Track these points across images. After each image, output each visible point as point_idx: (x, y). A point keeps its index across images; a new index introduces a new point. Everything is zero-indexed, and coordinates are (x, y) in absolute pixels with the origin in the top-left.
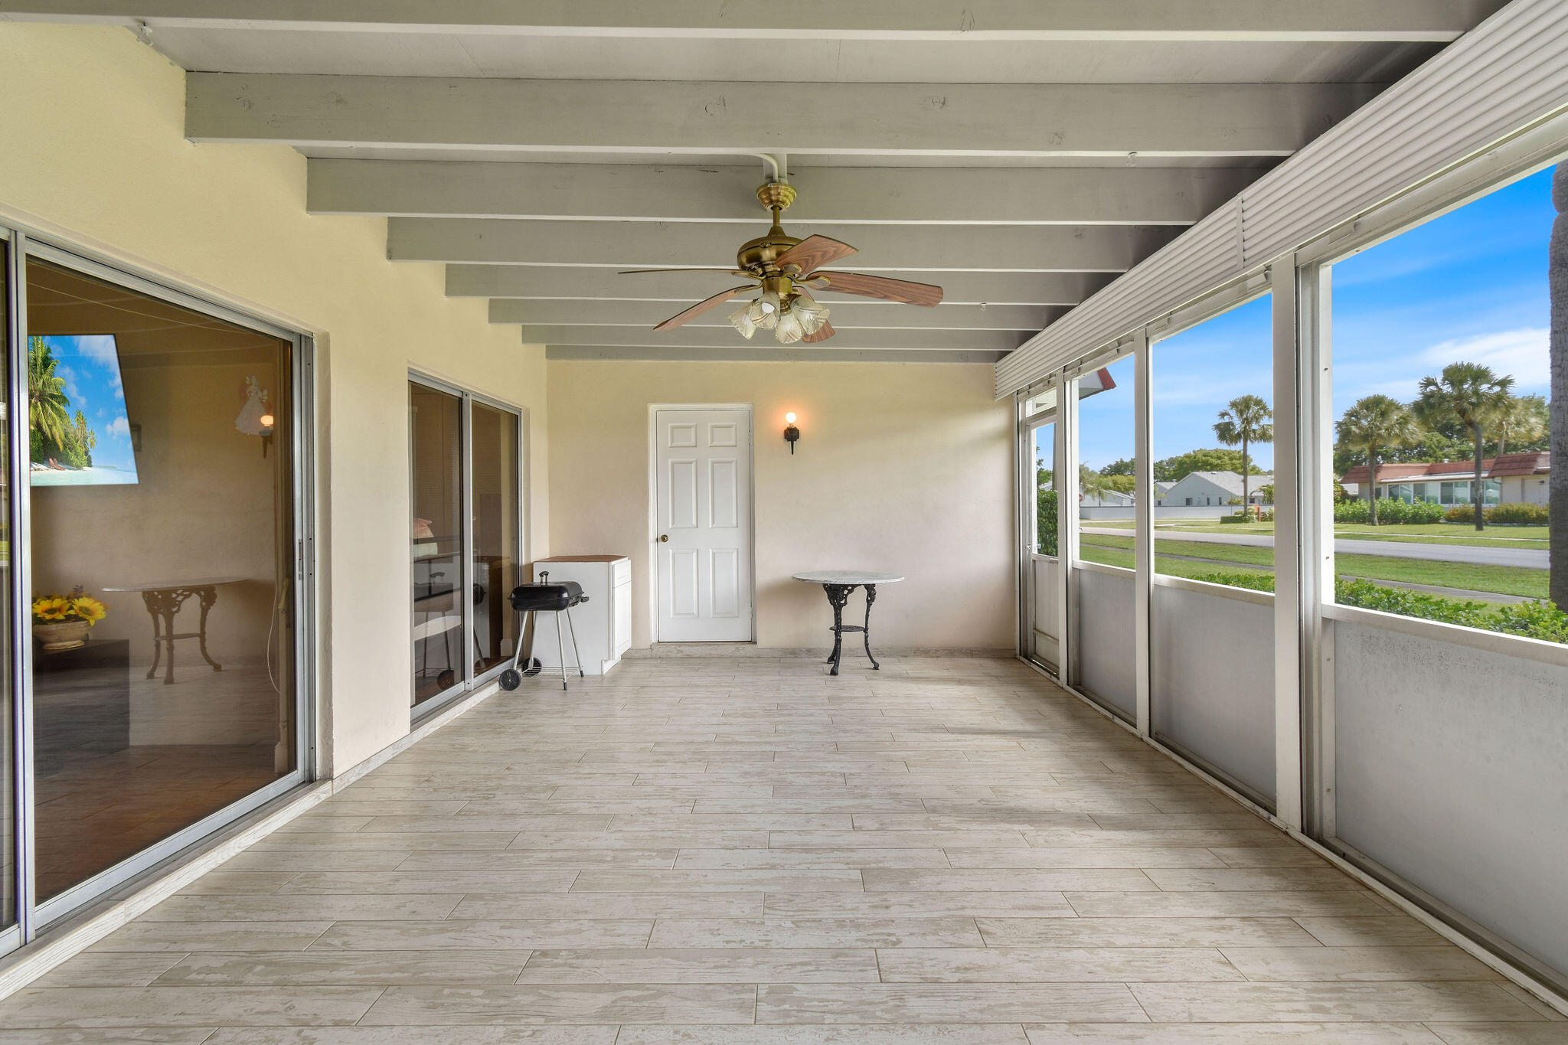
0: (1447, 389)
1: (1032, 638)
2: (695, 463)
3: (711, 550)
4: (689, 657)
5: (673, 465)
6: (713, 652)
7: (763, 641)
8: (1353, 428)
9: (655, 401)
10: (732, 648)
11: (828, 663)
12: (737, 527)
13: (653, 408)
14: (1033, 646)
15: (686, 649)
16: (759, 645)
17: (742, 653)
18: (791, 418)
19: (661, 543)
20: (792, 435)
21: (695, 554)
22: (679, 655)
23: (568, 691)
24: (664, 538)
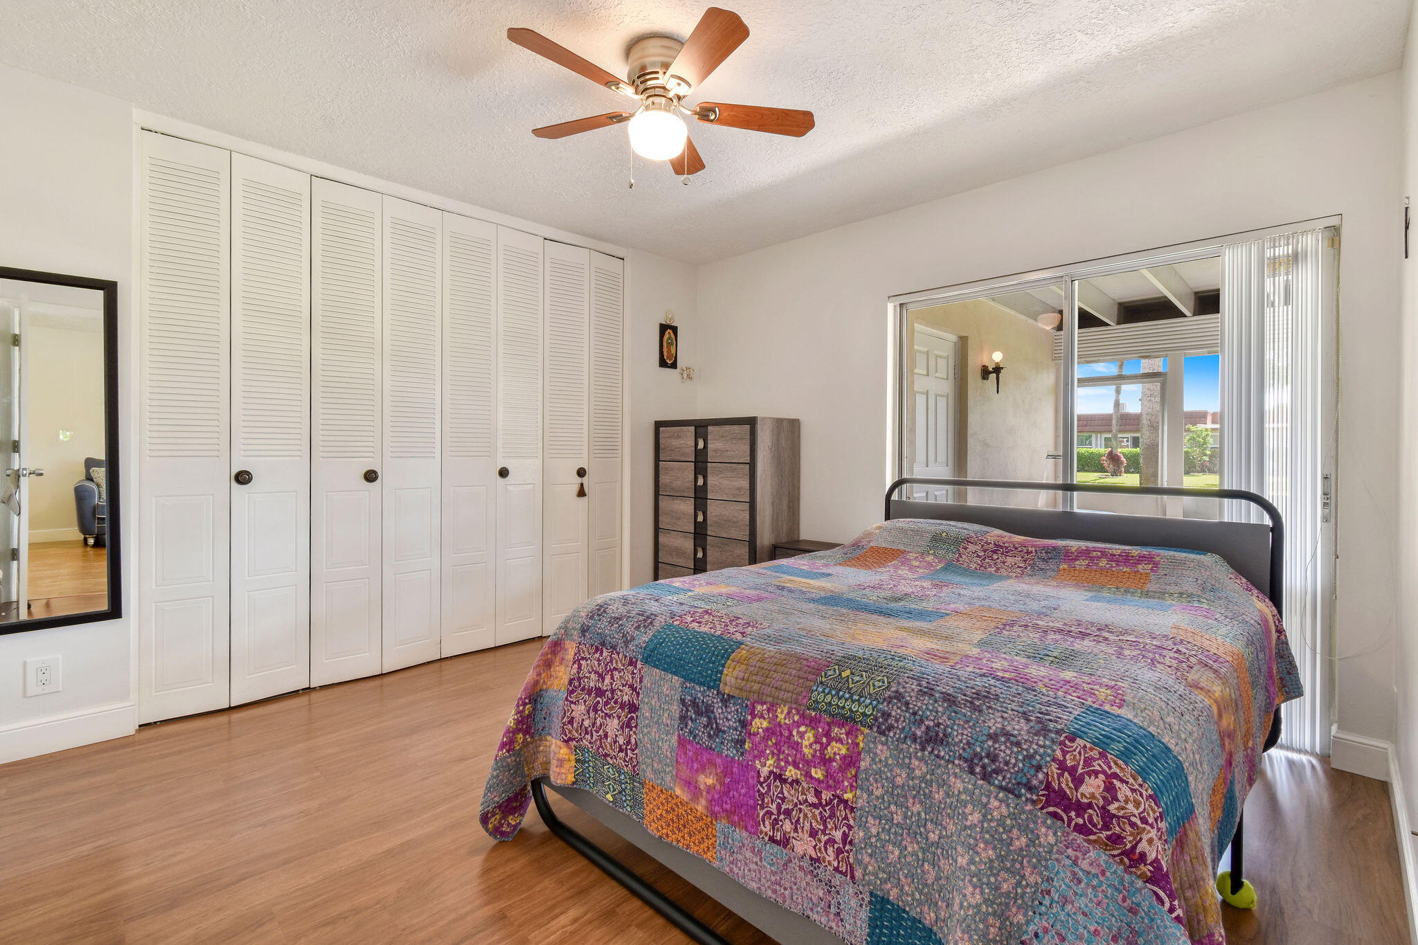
12: (948, 465)
18: (997, 357)
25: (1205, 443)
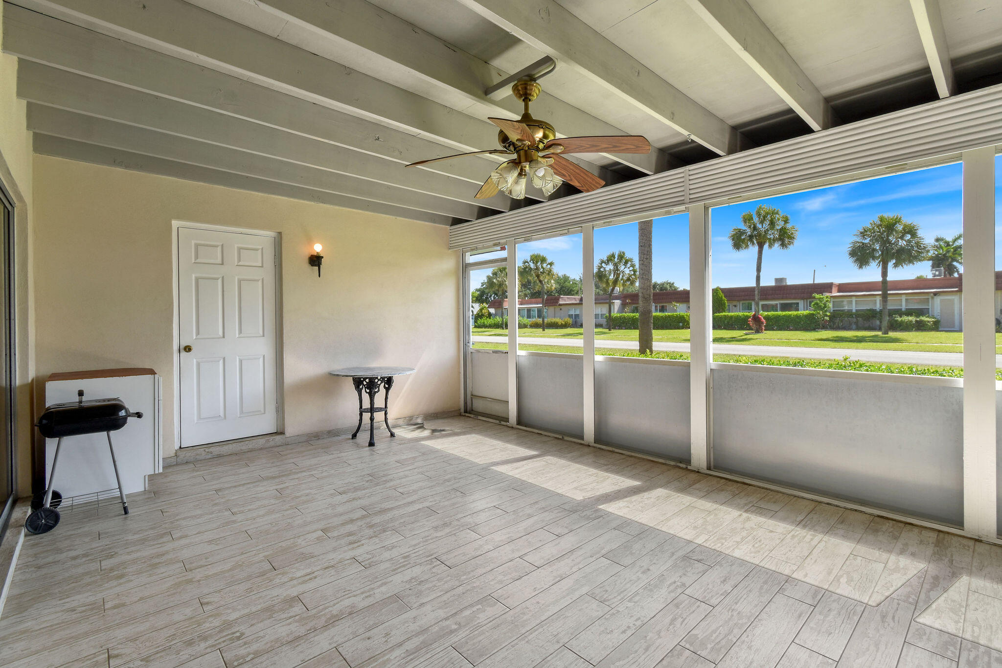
0: (532, 266)
1: (470, 401)
2: (221, 278)
3: (238, 357)
4: (220, 456)
5: (197, 280)
6: (244, 448)
7: (292, 429)
8: (495, 280)
9: (178, 218)
10: (262, 441)
11: (352, 439)
12: (264, 336)
13: (175, 223)
14: (470, 406)
15: (216, 450)
16: (288, 434)
17: (272, 443)
18: (318, 248)
19: (183, 354)
20: (315, 261)
21: (221, 362)
22: (210, 456)
23: (129, 515)
24: (188, 349)
25: (826, 307)
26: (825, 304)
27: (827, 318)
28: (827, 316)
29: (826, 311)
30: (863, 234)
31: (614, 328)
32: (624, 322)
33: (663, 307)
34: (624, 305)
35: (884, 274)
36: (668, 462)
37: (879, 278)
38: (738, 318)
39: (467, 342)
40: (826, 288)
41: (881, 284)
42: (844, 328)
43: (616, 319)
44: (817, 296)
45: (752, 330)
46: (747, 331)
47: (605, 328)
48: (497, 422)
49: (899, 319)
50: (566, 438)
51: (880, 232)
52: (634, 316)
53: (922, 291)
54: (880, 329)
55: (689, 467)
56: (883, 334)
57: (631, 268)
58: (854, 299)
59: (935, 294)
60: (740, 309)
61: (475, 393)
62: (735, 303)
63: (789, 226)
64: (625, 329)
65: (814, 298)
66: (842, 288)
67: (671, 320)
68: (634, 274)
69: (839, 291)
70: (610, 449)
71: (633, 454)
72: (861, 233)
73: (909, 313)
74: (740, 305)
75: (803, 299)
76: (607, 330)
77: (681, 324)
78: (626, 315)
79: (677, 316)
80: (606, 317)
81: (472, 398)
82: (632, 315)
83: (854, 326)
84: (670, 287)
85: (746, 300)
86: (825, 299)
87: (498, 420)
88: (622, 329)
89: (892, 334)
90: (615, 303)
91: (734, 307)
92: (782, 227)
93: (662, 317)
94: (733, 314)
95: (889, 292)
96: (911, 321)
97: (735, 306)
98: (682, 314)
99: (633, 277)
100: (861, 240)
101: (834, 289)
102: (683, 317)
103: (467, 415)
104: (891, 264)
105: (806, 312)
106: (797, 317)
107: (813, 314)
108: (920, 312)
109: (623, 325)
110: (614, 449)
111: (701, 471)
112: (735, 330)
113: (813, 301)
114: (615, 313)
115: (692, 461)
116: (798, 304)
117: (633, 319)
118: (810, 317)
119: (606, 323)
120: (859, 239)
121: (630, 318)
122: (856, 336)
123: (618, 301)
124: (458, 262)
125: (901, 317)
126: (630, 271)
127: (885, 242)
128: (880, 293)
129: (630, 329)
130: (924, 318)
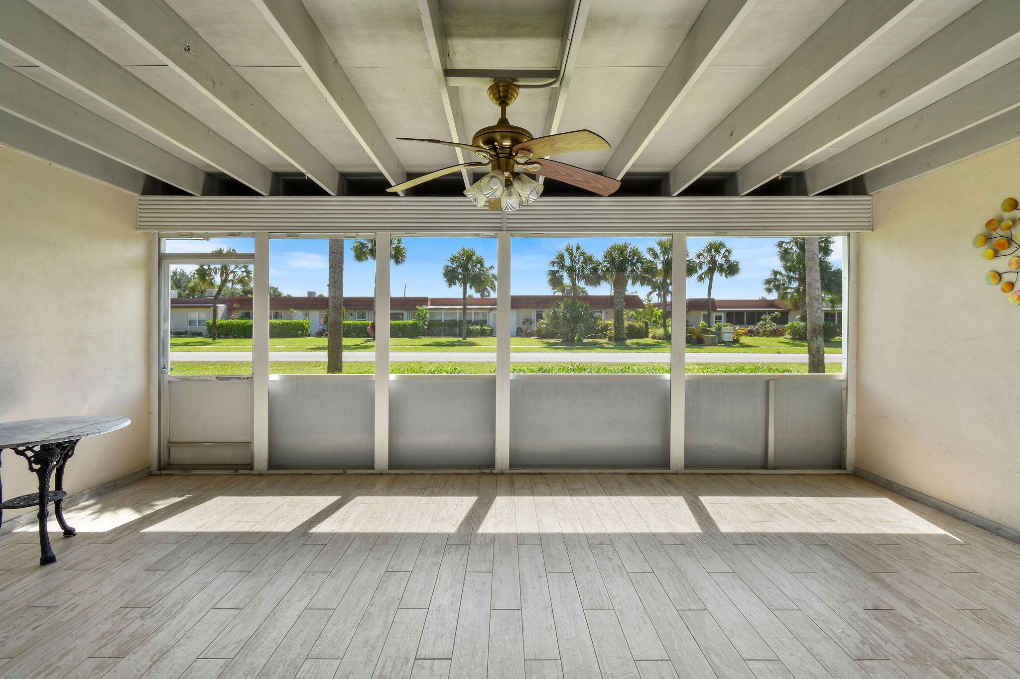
1: (168, 452)
14: (167, 456)
25: (425, 317)
26: (425, 315)
27: (426, 327)
28: (425, 325)
29: (425, 321)
30: (453, 260)
31: (219, 337)
32: (231, 330)
33: (277, 313)
34: (230, 310)
35: (465, 293)
36: (473, 471)
37: (460, 296)
38: (356, 327)
39: (162, 366)
40: (423, 301)
41: (462, 300)
42: (439, 335)
43: (222, 326)
44: (419, 308)
45: (371, 337)
46: (366, 339)
47: (205, 337)
48: (232, 472)
49: (471, 328)
50: (349, 472)
51: (463, 260)
52: (245, 324)
53: (483, 307)
54: (460, 335)
55: (494, 471)
56: (463, 339)
57: (243, 269)
58: (443, 312)
59: (491, 309)
60: (355, 317)
61: (173, 439)
62: (351, 312)
63: (402, 245)
64: (233, 338)
65: (417, 309)
66: (435, 302)
67: (288, 327)
68: (248, 276)
69: (432, 305)
70: (409, 471)
71: (436, 472)
72: (452, 259)
73: (476, 323)
74: (356, 313)
75: (407, 310)
76: (210, 340)
77: (300, 332)
78: (235, 321)
79: (296, 324)
80: (208, 323)
81: (169, 447)
82: (242, 321)
83: (443, 334)
84: (274, 291)
85: (361, 309)
86: (425, 311)
87: (233, 469)
88: (229, 338)
89: (468, 339)
90: (219, 307)
91: (350, 316)
92: (397, 246)
93: (279, 324)
94: (351, 322)
95: (467, 307)
96: (478, 330)
97: (351, 314)
98: (301, 321)
99: (247, 279)
100: (451, 265)
101: (429, 303)
102: (302, 325)
103: (164, 472)
104: (468, 285)
105: (411, 322)
106: (405, 325)
107: (416, 323)
108: (484, 323)
109: (230, 334)
110: (413, 471)
111: (505, 472)
112: (353, 337)
113: (415, 313)
114: (220, 320)
115: (496, 465)
116: (402, 314)
117: (244, 327)
118: (414, 326)
119: (206, 332)
120: (449, 264)
121: (239, 325)
122: (448, 342)
123: (223, 305)
124: (149, 249)
125: (472, 326)
126: (242, 272)
127: (466, 269)
128: (462, 307)
129: (240, 337)
130: (485, 328)
